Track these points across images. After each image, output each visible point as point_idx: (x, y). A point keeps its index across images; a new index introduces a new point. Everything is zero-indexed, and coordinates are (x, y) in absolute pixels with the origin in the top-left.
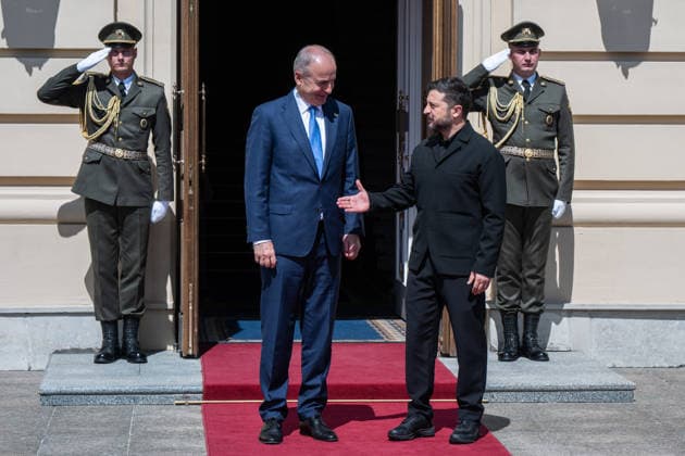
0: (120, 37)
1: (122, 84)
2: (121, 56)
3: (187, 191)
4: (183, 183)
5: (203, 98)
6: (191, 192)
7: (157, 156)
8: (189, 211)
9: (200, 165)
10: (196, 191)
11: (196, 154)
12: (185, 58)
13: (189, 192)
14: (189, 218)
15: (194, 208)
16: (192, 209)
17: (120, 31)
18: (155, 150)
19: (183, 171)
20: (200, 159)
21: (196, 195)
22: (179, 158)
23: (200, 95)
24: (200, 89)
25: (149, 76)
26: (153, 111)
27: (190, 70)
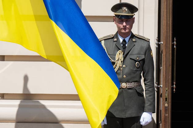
0: (124, 12)
1: (124, 41)
2: (124, 24)
3: (164, 104)
4: (161, 99)
5: (175, 47)
6: (166, 105)
7: (145, 84)
8: (165, 117)
9: (172, 88)
10: (170, 104)
11: (170, 81)
12: (163, 22)
13: (165, 105)
14: (165, 121)
15: (169, 115)
16: (167, 115)
17: (125, 8)
18: (144, 81)
19: (161, 92)
20: (173, 84)
21: (170, 107)
22: (159, 84)
23: (173, 45)
24: (173, 41)
25: (141, 34)
26: (143, 57)
27: (167, 29)
